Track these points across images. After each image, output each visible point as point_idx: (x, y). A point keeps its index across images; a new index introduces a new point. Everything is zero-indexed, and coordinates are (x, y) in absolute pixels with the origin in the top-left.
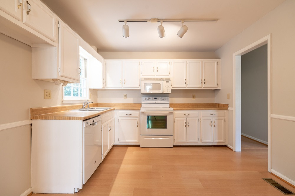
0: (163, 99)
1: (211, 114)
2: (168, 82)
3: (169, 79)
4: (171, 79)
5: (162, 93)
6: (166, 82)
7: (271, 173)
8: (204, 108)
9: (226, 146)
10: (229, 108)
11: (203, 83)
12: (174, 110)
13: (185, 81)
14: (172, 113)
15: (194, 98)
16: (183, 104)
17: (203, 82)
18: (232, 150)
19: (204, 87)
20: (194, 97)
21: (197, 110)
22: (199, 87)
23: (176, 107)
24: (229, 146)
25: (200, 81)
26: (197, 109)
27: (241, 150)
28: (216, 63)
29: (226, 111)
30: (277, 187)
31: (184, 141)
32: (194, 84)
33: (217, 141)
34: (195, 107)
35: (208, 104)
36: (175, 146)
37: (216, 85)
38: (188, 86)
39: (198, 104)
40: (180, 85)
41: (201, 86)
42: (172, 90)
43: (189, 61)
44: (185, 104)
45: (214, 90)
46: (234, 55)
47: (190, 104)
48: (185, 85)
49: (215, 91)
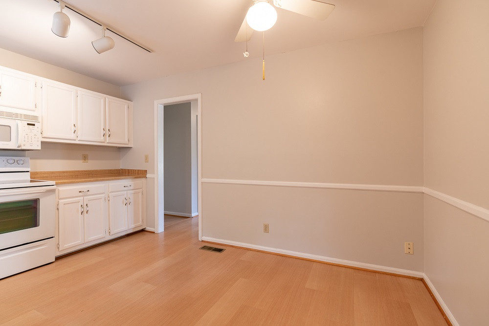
0: (12, 161)
1: (125, 187)
2: (34, 125)
3: (36, 118)
4: (40, 120)
5: (16, 148)
6: (28, 124)
7: (202, 241)
8: (113, 178)
9: (143, 231)
10: (148, 176)
11: (108, 136)
12: (57, 184)
13: (73, 128)
14: (53, 191)
15: (86, 161)
16: (64, 172)
17: (108, 133)
18: (154, 233)
19: (107, 142)
20: (85, 158)
21: (103, 182)
22: (99, 141)
23: (60, 179)
24: (148, 229)
25: (102, 132)
26: (103, 180)
27: (165, 229)
28: (126, 107)
29: (143, 180)
30: (213, 250)
31: (79, 242)
32: (89, 135)
33: (133, 226)
34: (89, 178)
35: (111, 170)
36: (58, 258)
37: (126, 140)
38: (79, 139)
39: (93, 171)
40: (63, 133)
41: (103, 141)
42: (42, 143)
43: (81, 91)
44: (67, 172)
45: (120, 148)
46: (156, 102)
47: (79, 171)
48: (73, 136)
49: (121, 150)
